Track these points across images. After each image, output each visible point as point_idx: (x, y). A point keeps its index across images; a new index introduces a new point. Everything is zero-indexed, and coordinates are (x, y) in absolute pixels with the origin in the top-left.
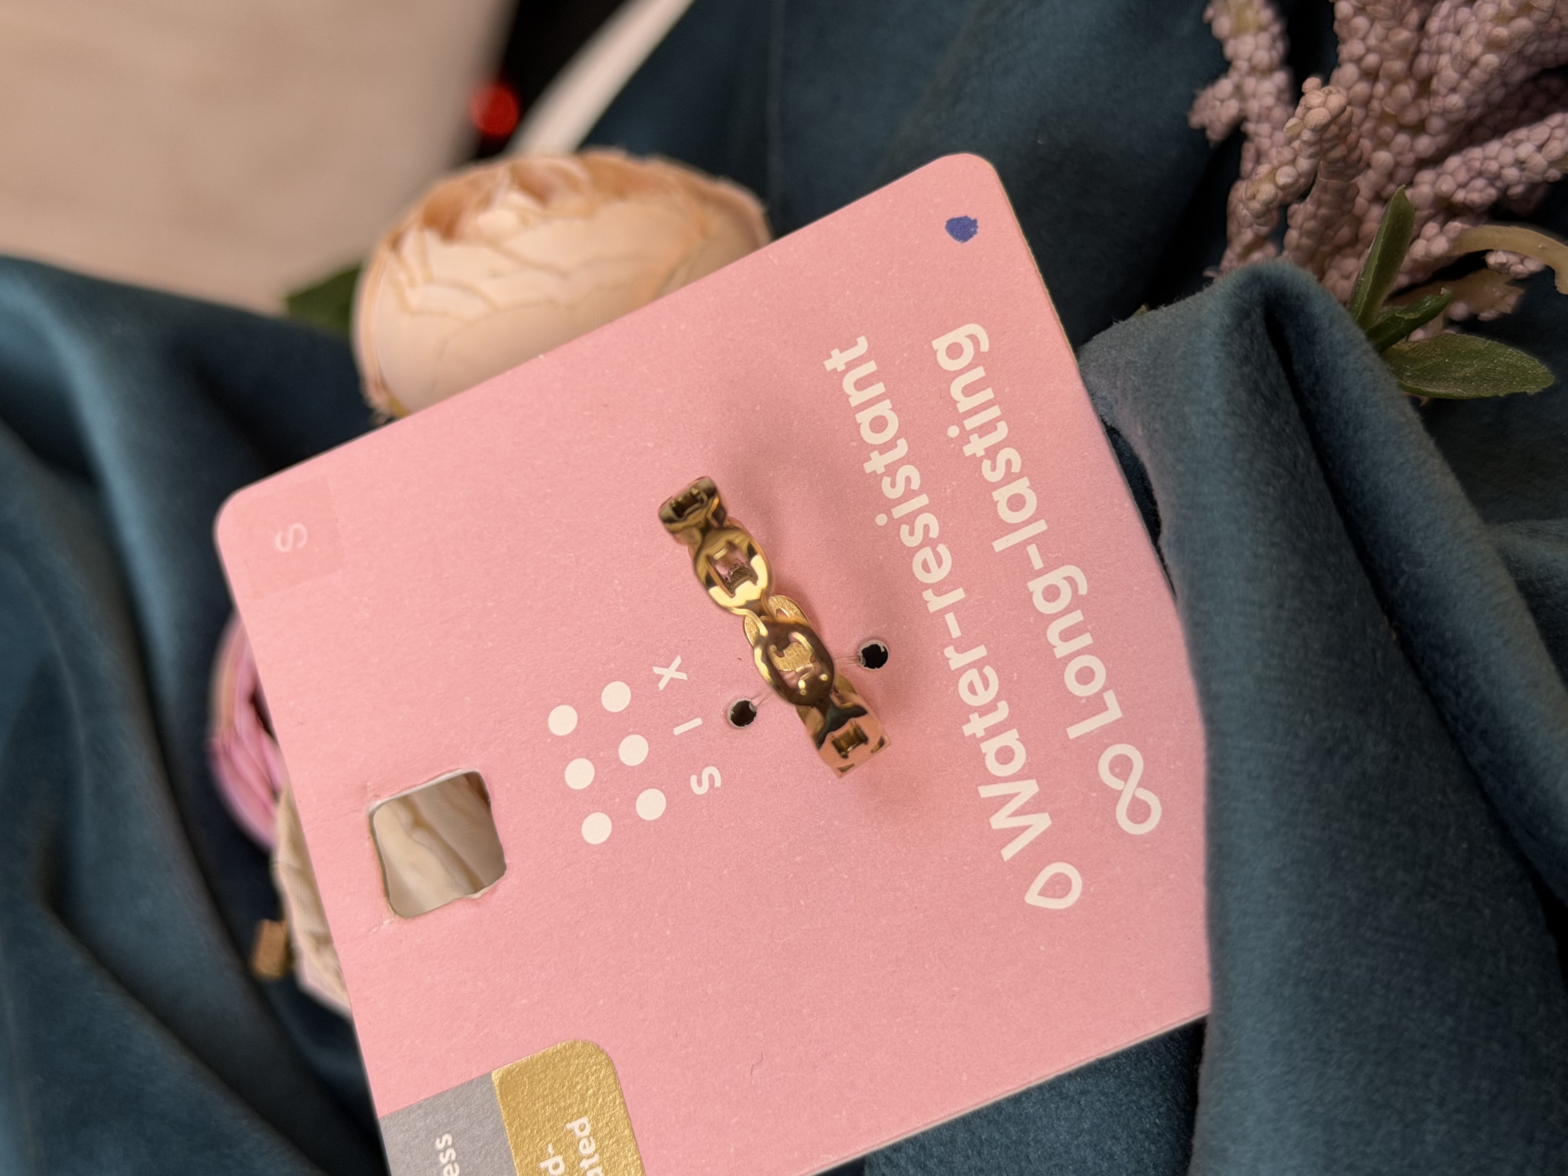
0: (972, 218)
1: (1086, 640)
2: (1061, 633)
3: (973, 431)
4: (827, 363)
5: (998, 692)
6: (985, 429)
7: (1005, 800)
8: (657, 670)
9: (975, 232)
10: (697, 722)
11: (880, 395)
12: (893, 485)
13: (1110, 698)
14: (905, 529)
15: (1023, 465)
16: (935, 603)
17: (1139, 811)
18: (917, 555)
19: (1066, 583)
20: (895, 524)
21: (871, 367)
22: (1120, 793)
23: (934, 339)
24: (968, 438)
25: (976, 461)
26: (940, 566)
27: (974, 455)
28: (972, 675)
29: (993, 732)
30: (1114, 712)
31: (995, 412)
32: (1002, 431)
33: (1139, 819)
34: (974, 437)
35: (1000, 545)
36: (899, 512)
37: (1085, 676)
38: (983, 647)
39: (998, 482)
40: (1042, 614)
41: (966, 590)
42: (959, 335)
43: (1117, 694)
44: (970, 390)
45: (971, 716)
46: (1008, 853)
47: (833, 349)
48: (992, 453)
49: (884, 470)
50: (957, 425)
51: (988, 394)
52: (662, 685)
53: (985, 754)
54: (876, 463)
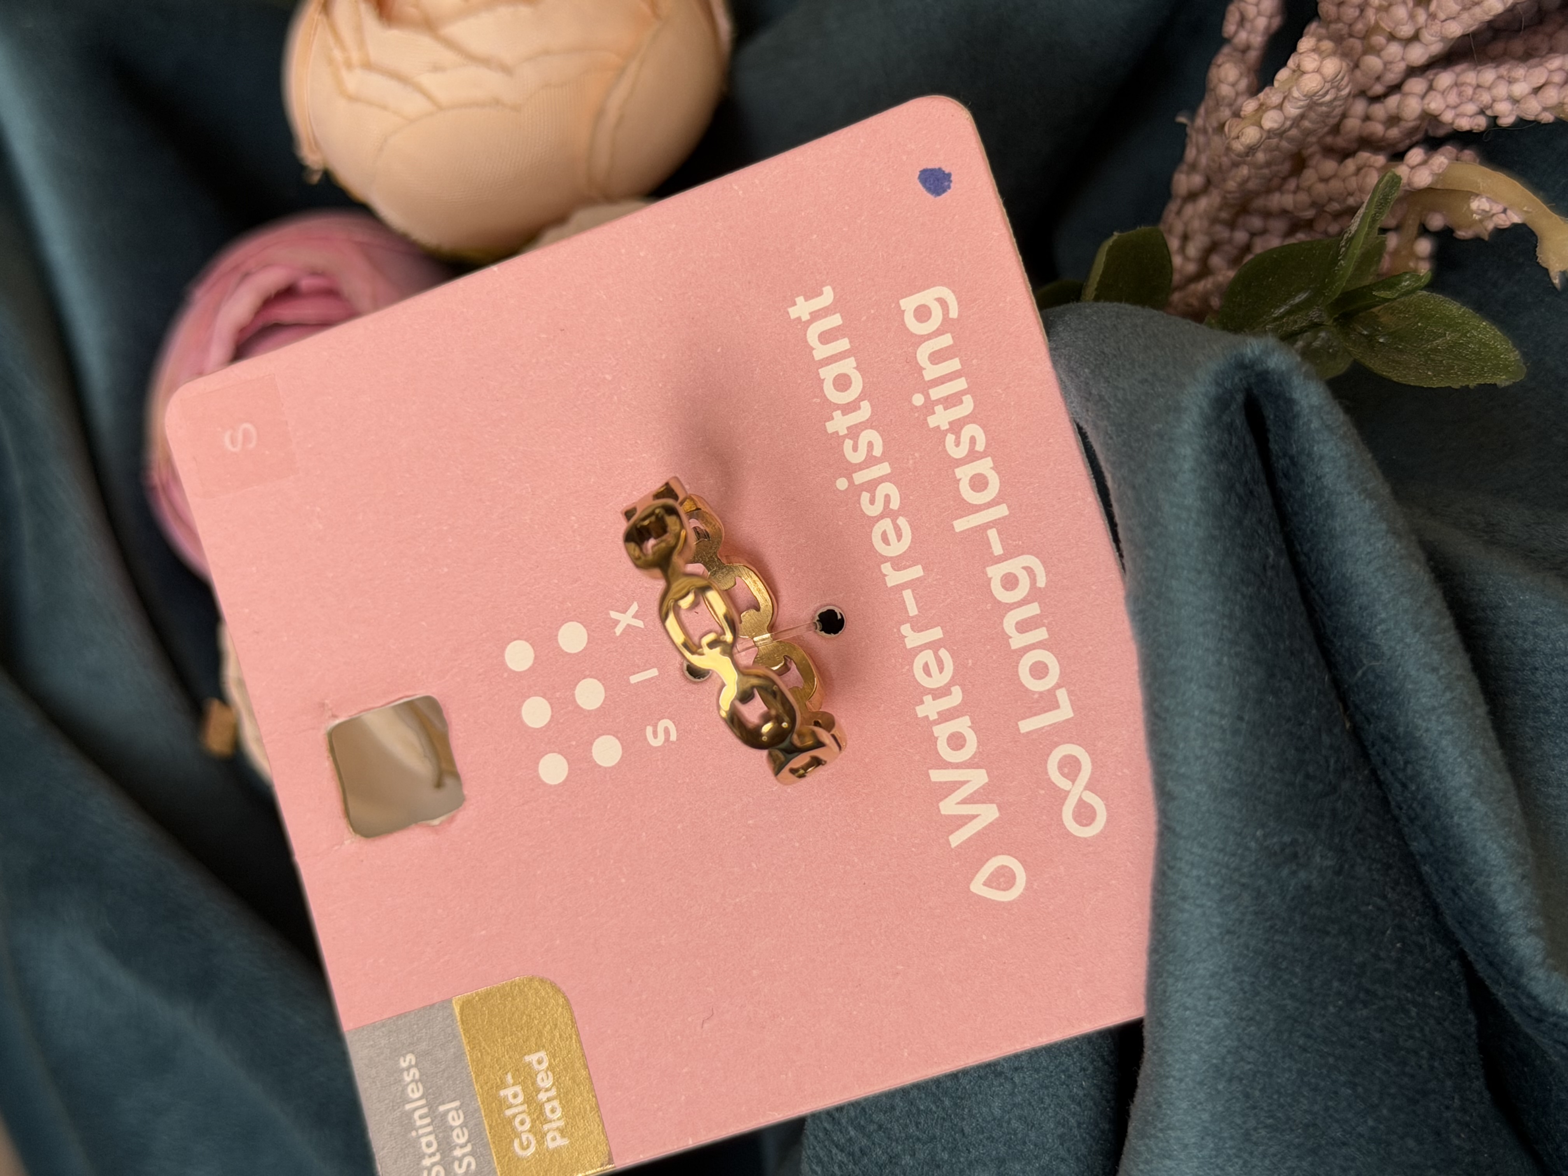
0: (947, 171)
1: (1041, 634)
2: (1017, 623)
3: (938, 402)
4: (790, 310)
5: (953, 677)
6: (951, 401)
7: (955, 786)
8: (614, 615)
9: (949, 187)
10: (653, 672)
11: (845, 351)
12: (855, 449)
13: (1062, 695)
14: (865, 497)
15: (988, 445)
16: (893, 578)
17: (1085, 814)
18: (878, 525)
19: (1024, 572)
20: (856, 490)
21: (835, 320)
22: (1068, 793)
23: (902, 298)
24: (933, 409)
25: (939, 434)
26: (899, 541)
27: (938, 427)
28: (927, 656)
29: (946, 716)
30: (1065, 712)
31: (961, 384)
32: (967, 406)
33: (1085, 821)
34: (939, 409)
35: (961, 525)
36: (860, 478)
37: (1039, 671)
38: (939, 628)
39: (961, 459)
40: (999, 602)
41: (924, 569)
42: (928, 297)
43: (1070, 693)
44: (937, 357)
45: (925, 698)
46: (957, 839)
47: (798, 296)
48: (956, 427)
49: (846, 432)
50: (923, 393)
51: (954, 365)
52: (619, 630)
53: (937, 738)
54: (839, 424)
